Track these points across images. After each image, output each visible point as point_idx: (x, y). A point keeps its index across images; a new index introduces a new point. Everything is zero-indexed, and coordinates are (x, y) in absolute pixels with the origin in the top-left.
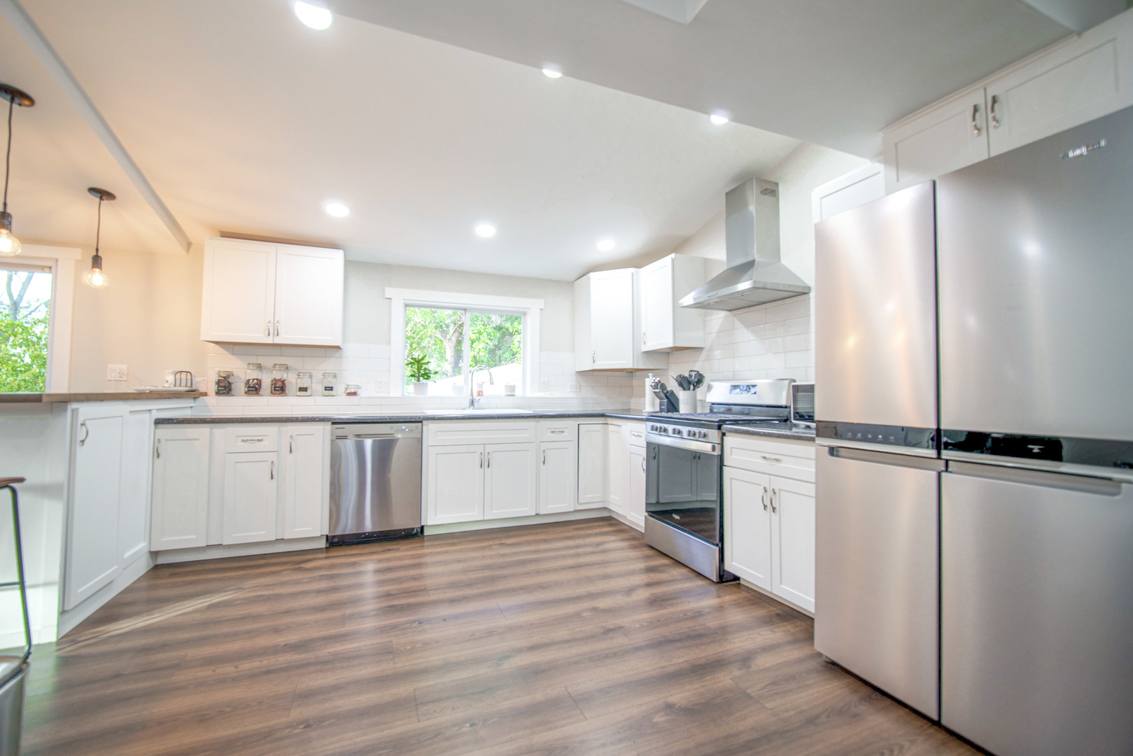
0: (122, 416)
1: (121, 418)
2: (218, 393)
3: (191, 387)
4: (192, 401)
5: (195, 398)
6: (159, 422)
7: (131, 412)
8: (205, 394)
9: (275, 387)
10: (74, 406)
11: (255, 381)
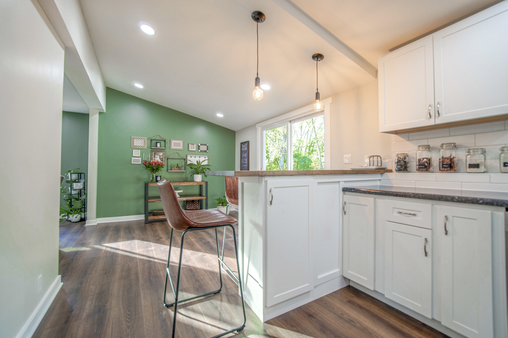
0: (308, 186)
1: (307, 187)
2: (399, 170)
3: (381, 166)
4: (380, 176)
5: (382, 173)
6: (345, 190)
7: (318, 183)
8: (391, 171)
9: (443, 165)
10: (267, 179)
11: (425, 160)
